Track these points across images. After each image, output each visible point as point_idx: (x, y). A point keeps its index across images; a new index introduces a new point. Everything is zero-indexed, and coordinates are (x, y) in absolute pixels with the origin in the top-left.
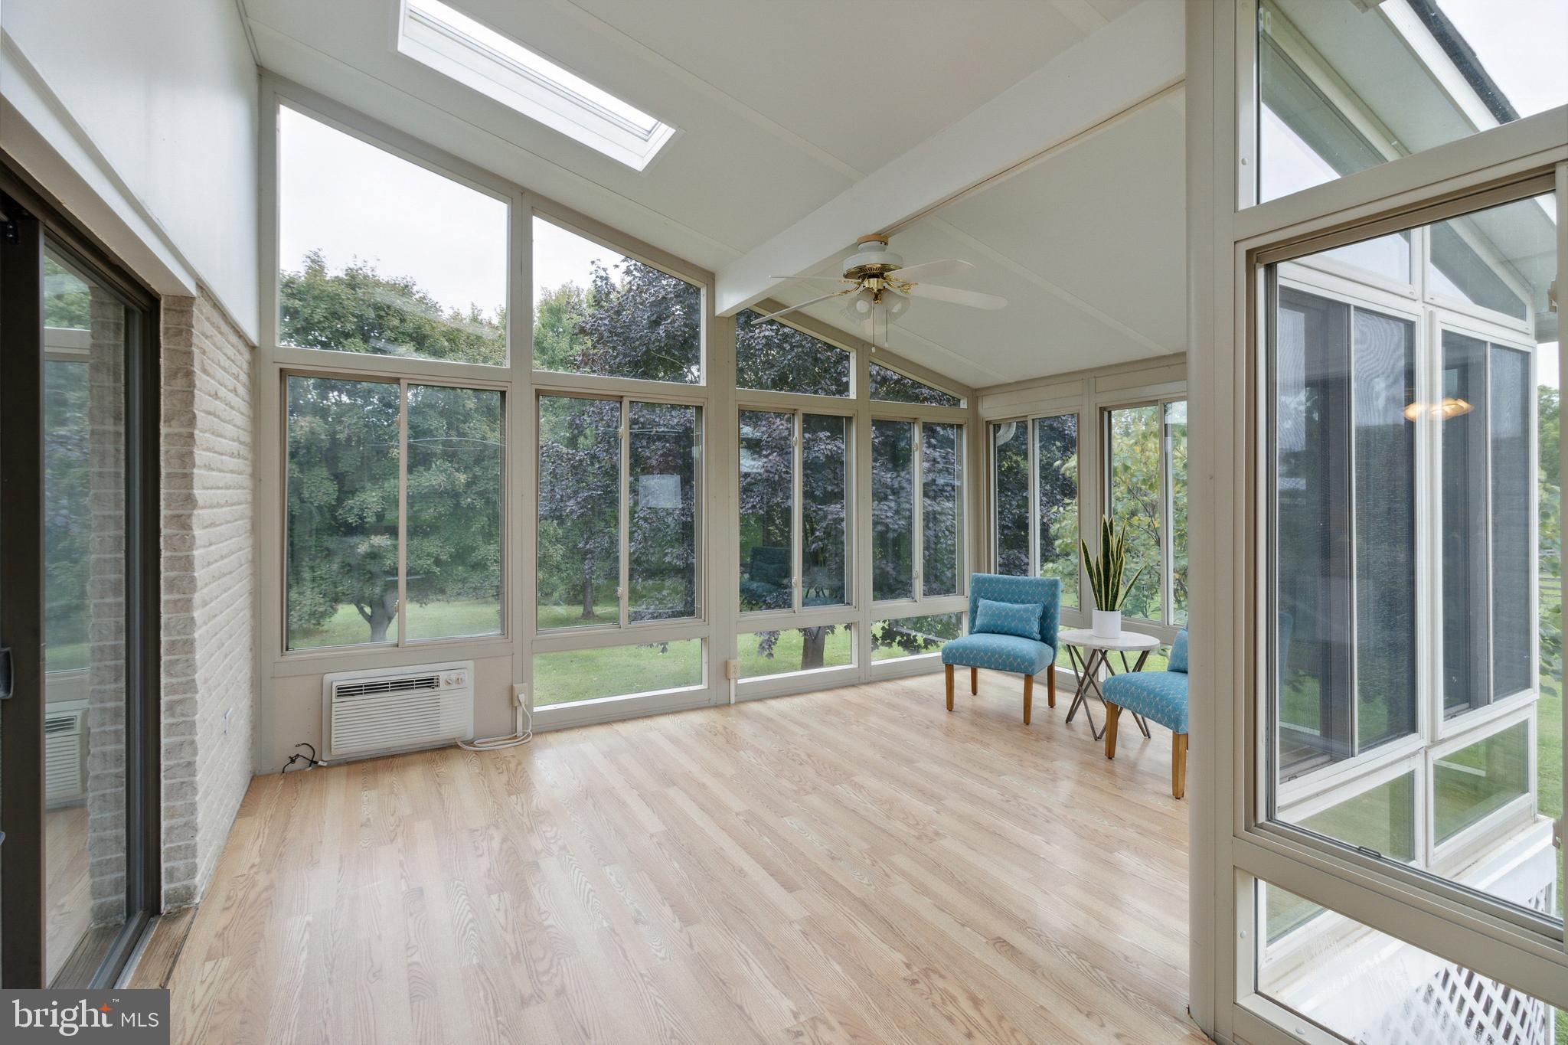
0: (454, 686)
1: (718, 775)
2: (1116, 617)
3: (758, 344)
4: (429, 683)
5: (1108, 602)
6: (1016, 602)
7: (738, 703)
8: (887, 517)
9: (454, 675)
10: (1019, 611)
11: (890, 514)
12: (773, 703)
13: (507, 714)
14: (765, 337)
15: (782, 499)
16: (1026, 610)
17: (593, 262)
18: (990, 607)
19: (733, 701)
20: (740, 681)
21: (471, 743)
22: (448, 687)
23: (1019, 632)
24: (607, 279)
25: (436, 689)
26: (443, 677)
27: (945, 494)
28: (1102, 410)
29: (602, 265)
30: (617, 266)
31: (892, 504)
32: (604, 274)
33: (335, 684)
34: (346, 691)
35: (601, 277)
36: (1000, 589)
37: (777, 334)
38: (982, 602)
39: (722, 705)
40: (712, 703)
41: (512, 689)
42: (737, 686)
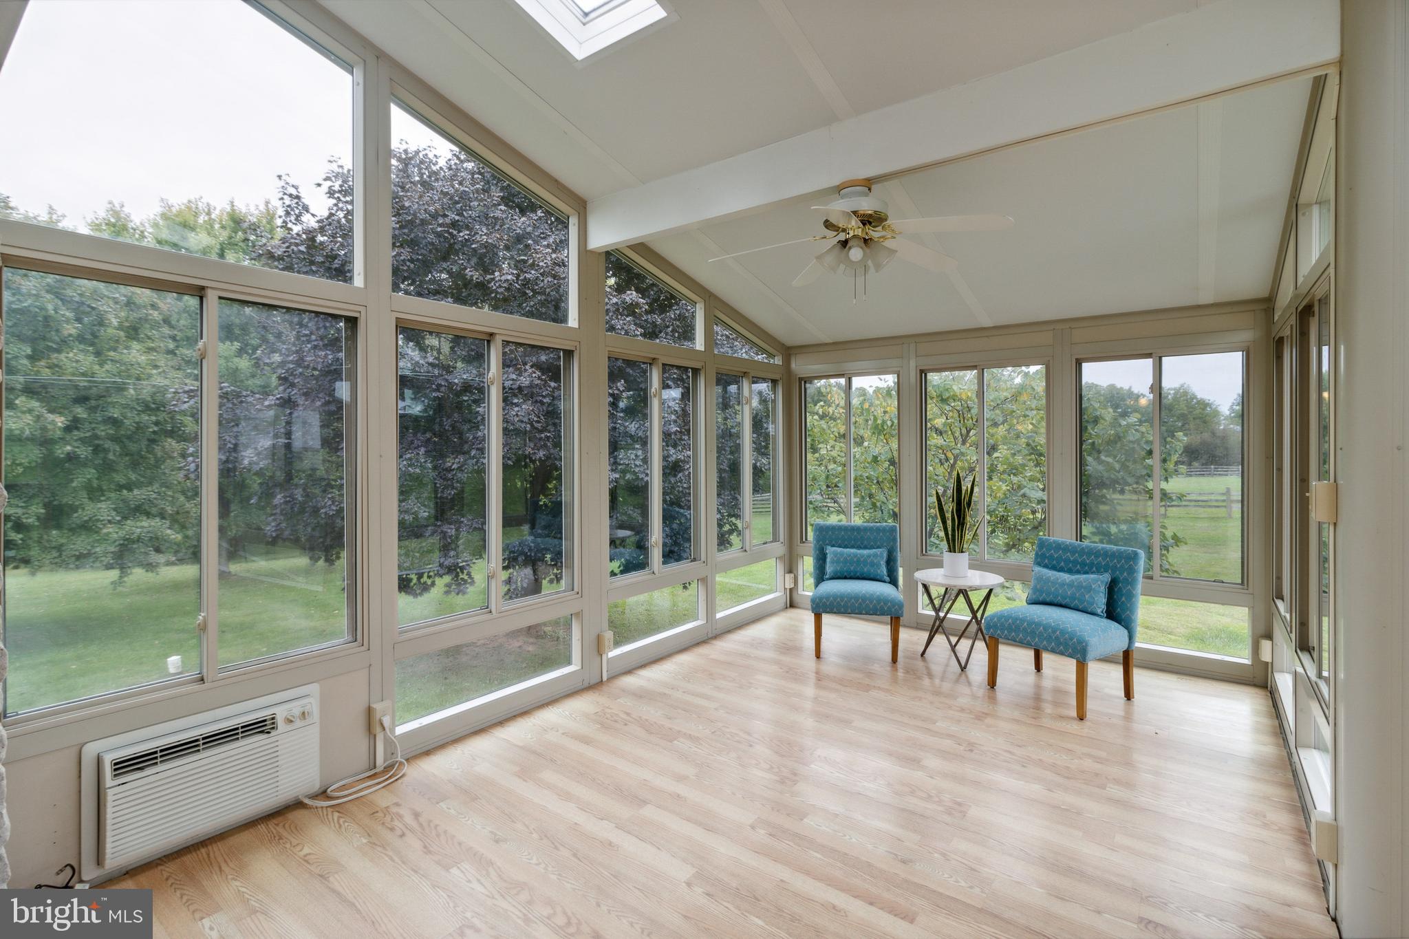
0: (298, 723)
1: (681, 778)
2: (963, 559)
3: (500, 286)
4: (261, 727)
5: (954, 545)
6: (866, 548)
7: (611, 679)
8: (636, 465)
9: (296, 708)
10: (869, 556)
11: (638, 463)
12: (645, 673)
13: (363, 745)
14: (507, 280)
15: (533, 449)
16: (875, 555)
17: (280, 177)
18: (842, 554)
19: (605, 678)
20: (611, 654)
21: (323, 794)
22: (289, 727)
23: (872, 576)
24: (298, 197)
25: (273, 733)
26: (281, 713)
27: (683, 442)
28: (922, 371)
29: (291, 181)
30: (319, 185)
31: (640, 453)
32: (294, 192)
33: (108, 760)
34: (124, 766)
35: (291, 195)
36: (843, 536)
37: (517, 279)
38: (830, 551)
39: (595, 686)
40: (586, 684)
41: (369, 712)
42: (608, 660)
